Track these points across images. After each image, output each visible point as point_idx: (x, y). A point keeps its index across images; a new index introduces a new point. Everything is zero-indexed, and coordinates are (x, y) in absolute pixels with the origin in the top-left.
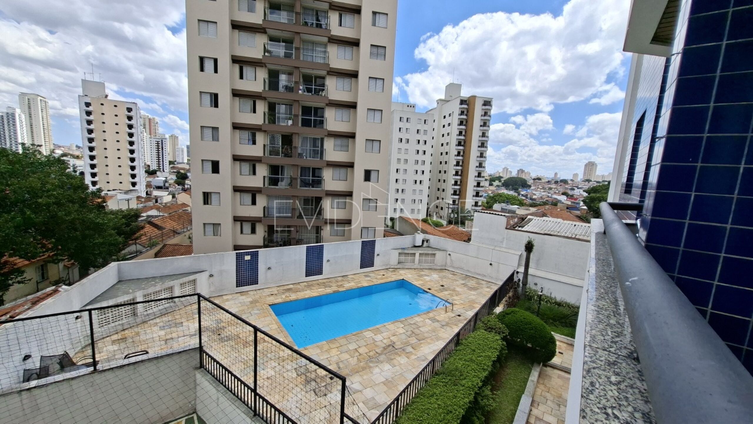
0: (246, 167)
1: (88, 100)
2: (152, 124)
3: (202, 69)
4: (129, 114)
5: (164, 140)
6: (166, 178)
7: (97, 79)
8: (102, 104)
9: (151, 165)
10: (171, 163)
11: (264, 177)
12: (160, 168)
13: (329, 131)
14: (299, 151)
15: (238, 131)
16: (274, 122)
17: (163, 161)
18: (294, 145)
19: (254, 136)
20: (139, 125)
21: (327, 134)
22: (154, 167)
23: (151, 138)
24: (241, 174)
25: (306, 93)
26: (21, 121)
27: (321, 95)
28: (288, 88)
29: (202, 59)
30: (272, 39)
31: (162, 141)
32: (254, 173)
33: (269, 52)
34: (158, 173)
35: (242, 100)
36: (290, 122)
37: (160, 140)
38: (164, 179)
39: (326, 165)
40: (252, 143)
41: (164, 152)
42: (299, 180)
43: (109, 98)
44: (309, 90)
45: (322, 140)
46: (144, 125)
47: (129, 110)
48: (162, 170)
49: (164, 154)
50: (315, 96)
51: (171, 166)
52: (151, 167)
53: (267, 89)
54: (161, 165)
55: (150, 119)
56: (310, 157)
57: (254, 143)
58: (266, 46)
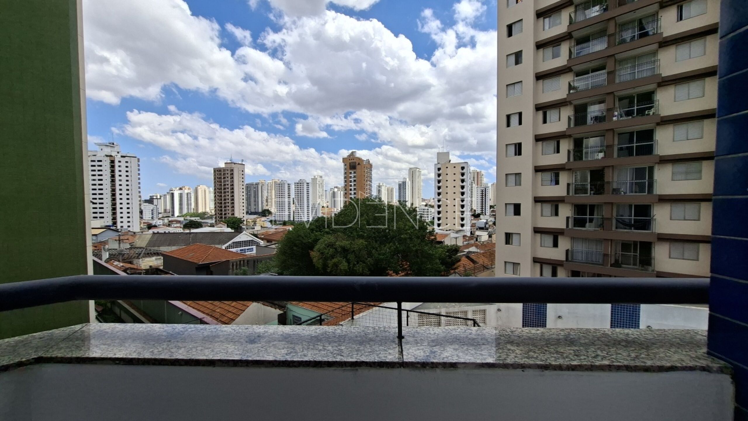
0: (548, 208)
1: (439, 166)
2: (479, 176)
3: (508, 125)
4: (463, 171)
5: (487, 188)
6: (487, 220)
7: (445, 151)
8: (447, 168)
9: (476, 210)
10: (491, 207)
11: (568, 218)
12: (483, 213)
13: (661, 157)
14: (615, 186)
15: (540, 174)
16: (581, 158)
17: (485, 206)
18: (606, 180)
19: (557, 176)
20: (468, 179)
21: (658, 161)
22: (478, 211)
23: (478, 187)
24: (542, 215)
25: (625, 118)
26: (408, 185)
27: (648, 115)
28: (598, 119)
29: (508, 117)
30: (578, 74)
31: (485, 189)
32: (557, 214)
33: (574, 88)
34: (481, 216)
35: (545, 143)
36: (601, 155)
37: (484, 189)
38: (485, 221)
39: (657, 201)
40: (554, 183)
41: (487, 198)
42: (614, 222)
43: (451, 162)
44: (629, 113)
45: (651, 170)
46: (474, 178)
47: (463, 168)
48: (484, 213)
49: (487, 200)
50: (640, 118)
51: (491, 210)
52: (476, 211)
53: (572, 125)
54: (484, 210)
55: (478, 173)
56: (632, 192)
57: (557, 183)
58: (572, 84)
